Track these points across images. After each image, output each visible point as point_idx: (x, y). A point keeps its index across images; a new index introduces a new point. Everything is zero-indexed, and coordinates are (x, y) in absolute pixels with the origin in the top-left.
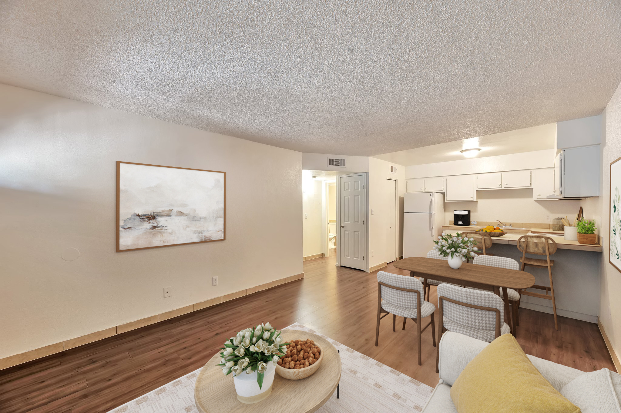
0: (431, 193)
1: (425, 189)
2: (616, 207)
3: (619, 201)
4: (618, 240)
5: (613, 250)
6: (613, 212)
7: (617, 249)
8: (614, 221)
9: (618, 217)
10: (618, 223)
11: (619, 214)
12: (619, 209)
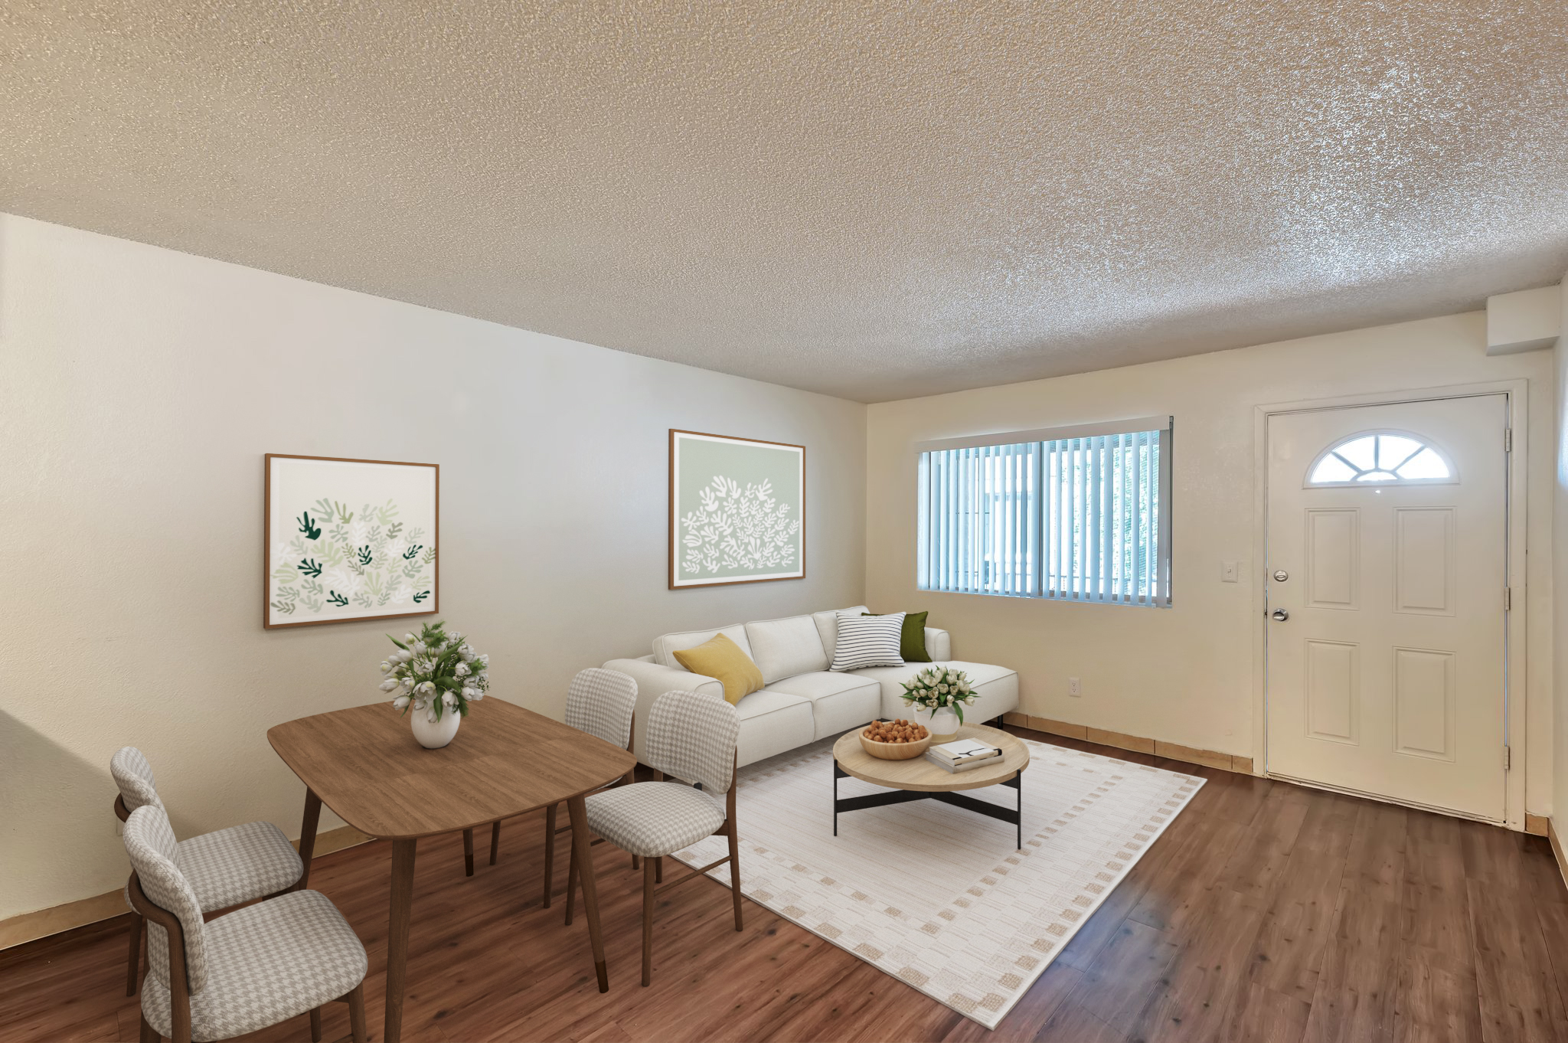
2: (319, 531)
3: (346, 520)
4: (339, 578)
5: (302, 600)
6: (297, 537)
7: (332, 593)
8: (305, 552)
9: (341, 544)
10: (341, 553)
11: (345, 539)
12: (347, 533)
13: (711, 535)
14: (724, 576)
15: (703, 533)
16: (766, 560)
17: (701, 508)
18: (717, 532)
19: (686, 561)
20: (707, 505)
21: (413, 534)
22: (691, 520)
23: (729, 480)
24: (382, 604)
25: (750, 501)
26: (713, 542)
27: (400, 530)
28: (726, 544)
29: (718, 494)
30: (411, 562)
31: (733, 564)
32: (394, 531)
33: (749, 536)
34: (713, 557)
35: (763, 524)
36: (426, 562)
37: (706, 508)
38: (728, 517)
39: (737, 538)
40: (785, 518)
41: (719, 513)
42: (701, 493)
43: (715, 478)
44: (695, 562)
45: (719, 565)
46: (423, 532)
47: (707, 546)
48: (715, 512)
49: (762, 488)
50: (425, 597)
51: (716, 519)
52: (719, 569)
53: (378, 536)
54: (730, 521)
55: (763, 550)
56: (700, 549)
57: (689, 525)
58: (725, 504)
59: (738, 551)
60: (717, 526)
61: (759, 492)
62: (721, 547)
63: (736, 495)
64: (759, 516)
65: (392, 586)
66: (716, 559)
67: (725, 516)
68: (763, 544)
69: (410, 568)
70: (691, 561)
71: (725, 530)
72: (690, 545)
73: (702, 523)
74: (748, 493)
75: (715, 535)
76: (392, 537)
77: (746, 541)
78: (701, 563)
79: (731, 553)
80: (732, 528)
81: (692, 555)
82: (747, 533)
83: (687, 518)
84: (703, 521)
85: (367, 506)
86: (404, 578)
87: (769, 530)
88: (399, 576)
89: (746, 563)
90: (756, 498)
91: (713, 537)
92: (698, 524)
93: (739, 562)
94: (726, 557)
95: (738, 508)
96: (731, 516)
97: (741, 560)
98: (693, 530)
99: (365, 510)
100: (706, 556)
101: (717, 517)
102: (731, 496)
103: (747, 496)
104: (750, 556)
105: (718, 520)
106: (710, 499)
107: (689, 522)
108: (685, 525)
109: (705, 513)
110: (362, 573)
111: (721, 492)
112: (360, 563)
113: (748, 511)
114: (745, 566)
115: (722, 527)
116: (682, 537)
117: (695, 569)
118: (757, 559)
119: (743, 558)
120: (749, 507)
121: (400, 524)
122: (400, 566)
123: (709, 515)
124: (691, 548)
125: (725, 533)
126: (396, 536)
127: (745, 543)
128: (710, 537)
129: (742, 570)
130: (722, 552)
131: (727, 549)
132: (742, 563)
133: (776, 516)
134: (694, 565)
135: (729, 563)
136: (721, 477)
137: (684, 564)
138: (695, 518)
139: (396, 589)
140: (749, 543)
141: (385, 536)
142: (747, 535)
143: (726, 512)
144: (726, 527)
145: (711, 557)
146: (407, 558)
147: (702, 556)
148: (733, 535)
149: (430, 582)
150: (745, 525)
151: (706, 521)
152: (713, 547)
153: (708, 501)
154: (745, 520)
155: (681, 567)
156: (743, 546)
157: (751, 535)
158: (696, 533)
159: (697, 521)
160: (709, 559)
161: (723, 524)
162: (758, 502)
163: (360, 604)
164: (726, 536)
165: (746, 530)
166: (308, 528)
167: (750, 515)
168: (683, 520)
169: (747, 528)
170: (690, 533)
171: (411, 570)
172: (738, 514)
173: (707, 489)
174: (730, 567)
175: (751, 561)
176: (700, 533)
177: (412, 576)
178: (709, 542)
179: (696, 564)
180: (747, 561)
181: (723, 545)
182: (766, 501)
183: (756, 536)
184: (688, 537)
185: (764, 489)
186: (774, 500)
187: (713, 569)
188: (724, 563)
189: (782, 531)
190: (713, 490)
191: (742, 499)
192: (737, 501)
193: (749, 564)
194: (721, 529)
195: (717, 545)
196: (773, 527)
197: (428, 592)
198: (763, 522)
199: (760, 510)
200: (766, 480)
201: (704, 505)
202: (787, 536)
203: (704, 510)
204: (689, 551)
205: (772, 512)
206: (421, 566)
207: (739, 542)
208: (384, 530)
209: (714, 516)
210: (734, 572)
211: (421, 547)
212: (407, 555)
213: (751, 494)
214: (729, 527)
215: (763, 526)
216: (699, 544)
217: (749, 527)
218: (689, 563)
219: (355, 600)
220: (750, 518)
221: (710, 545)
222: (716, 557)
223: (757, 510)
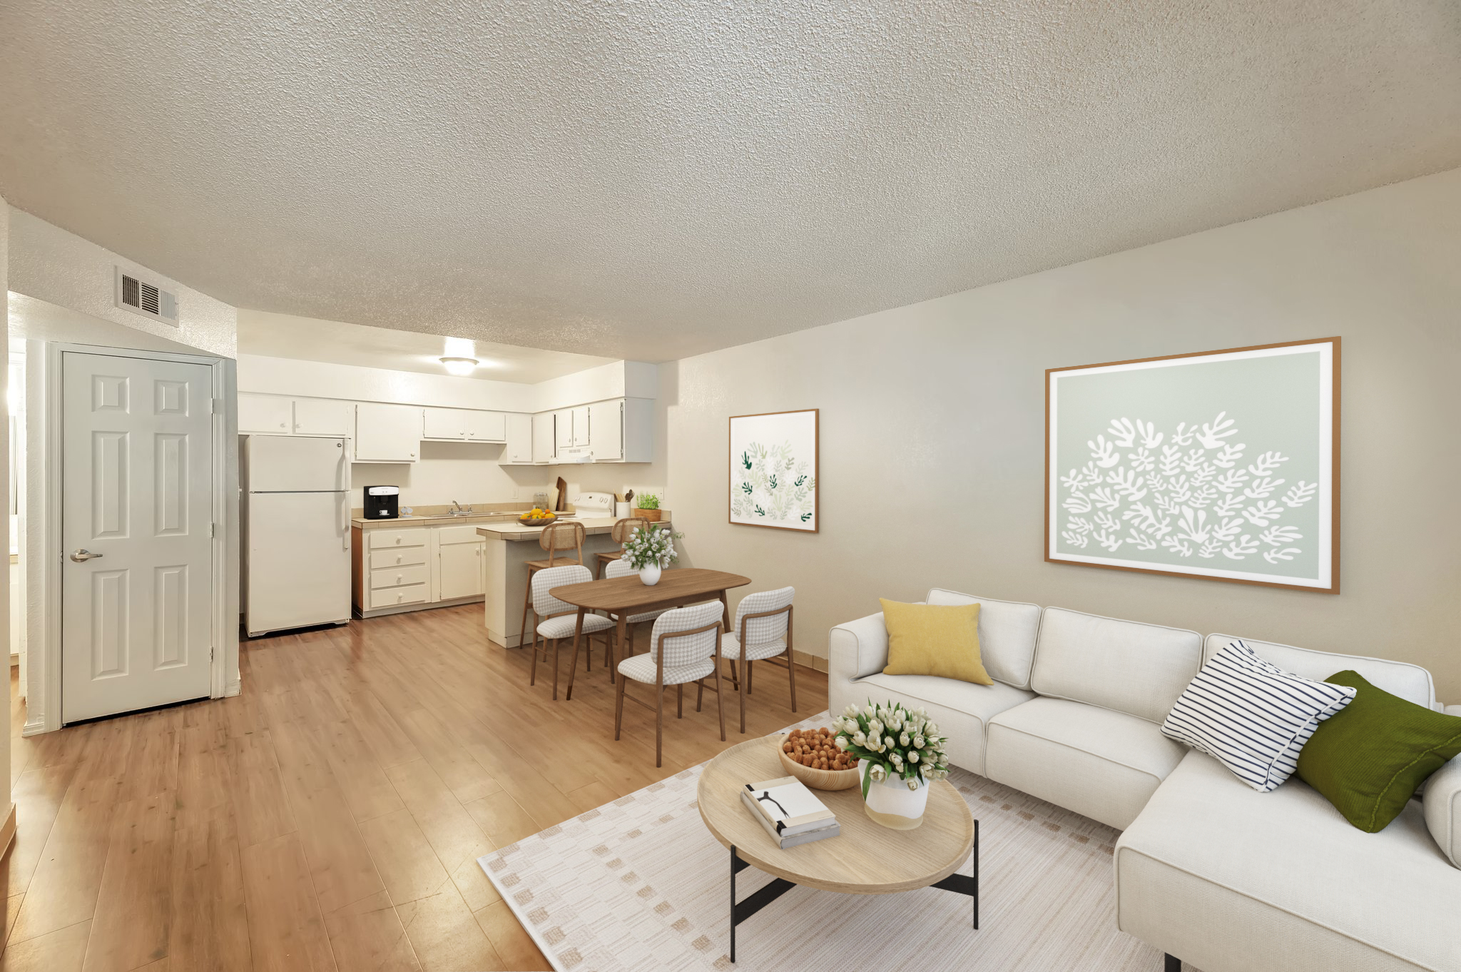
0: (341, 441)
1: (295, 426)
2: (751, 463)
3: (764, 457)
4: (761, 497)
5: (744, 509)
6: (742, 468)
7: (757, 506)
8: (745, 478)
9: (761, 473)
10: (761, 480)
11: (763, 470)
12: (764, 465)
13: (1106, 500)
14: (1130, 559)
15: (1092, 496)
16: (1221, 547)
17: (1091, 464)
18: (1117, 497)
19: (1067, 530)
20: (1101, 459)
21: (800, 467)
22: (1074, 479)
23: (1139, 423)
24: (783, 519)
25: (1184, 451)
26: (1110, 509)
27: (793, 463)
28: (1133, 514)
29: (1119, 443)
30: (799, 489)
31: (1146, 543)
32: (789, 464)
33: (1180, 504)
34: (1111, 530)
35: (1211, 487)
36: (809, 490)
37: (1099, 463)
38: (1137, 475)
39: (1155, 508)
40: (1274, 478)
41: (1121, 470)
42: (1091, 444)
43: (1114, 422)
44: (1080, 534)
45: (1120, 542)
46: (807, 465)
47: (1100, 514)
48: (1115, 469)
49: (1211, 428)
50: (809, 518)
51: (1113, 478)
52: (1119, 548)
53: (780, 468)
54: (1140, 481)
55: (1212, 529)
56: (1089, 517)
57: (1072, 486)
58: (1131, 456)
59: (1158, 526)
60: (1116, 487)
61: (1203, 435)
62: (1125, 518)
63: (1151, 444)
64: (1202, 474)
65: (788, 506)
66: (1115, 532)
67: (1131, 474)
68: (1213, 519)
69: (799, 493)
70: (1074, 531)
71: (1131, 494)
72: (1073, 511)
73: (1092, 483)
74: (1178, 439)
75: (1114, 500)
76: (788, 469)
77: (1176, 511)
78: (1089, 535)
79: (1143, 527)
80: (1145, 491)
81: (1077, 524)
82: (1176, 500)
83: (1069, 477)
84: (1093, 480)
85: (774, 446)
86: (795, 501)
87: (1229, 497)
88: (792, 499)
89: (1172, 543)
90: (1197, 445)
91: (1111, 502)
92: (1086, 484)
93: (1158, 542)
94: (1133, 531)
95: (1157, 462)
96: (1144, 473)
97: (1163, 538)
98: (1077, 492)
99: (773, 449)
100: (1098, 528)
101: (1118, 475)
102: (1143, 445)
103: (1176, 443)
104: (1181, 536)
105: (1120, 479)
106: (1105, 451)
107: (1071, 482)
108: (1066, 485)
109: (1096, 470)
110: (771, 494)
111: (1124, 440)
112: (771, 487)
113: (1178, 466)
114: (1172, 550)
115: (1127, 489)
116: (1061, 500)
117: (1080, 542)
118: (1200, 541)
119: (1167, 538)
120: (1181, 460)
121: (793, 459)
122: (792, 491)
123: (1105, 472)
124: (1074, 515)
125: (1131, 499)
126: (790, 468)
127: (1172, 516)
128: (1106, 502)
129: (1163, 554)
130: (1127, 525)
131: (1136, 522)
132: (1164, 544)
133: (1248, 473)
134: (1078, 536)
135: (1139, 541)
136: (1125, 420)
137: (1064, 534)
138: (1080, 477)
139: (790, 508)
140: (1181, 515)
141: (784, 468)
142: (1176, 503)
143: (1134, 469)
144: (1133, 490)
145: (1106, 529)
146: (797, 485)
147: (1092, 527)
148: (1148, 501)
149: (812, 506)
150: (1170, 487)
151: (1100, 480)
152: (1109, 516)
153: (1101, 454)
154: (1173, 480)
155: (1060, 538)
156: (1168, 519)
157: (1186, 503)
158: (1081, 495)
159: (1084, 480)
160: (1103, 532)
161: (1128, 485)
162: (1201, 452)
163: (771, 516)
164: (1134, 503)
165: (1173, 495)
166: (746, 462)
167: (1183, 471)
168: (1063, 479)
169: (1177, 493)
170: (1073, 495)
171: (800, 495)
172: (1158, 471)
173: (1101, 439)
174: (1140, 548)
175: (1186, 544)
176: (1088, 497)
177: (800, 500)
178: (1104, 510)
179: (1082, 536)
180: (1176, 543)
181: (1127, 515)
182: (1222, 449)
183: (1197, 506)
184: (1069, 500)
185: (1216, 429)
186: (1241, 446)
187: (1110, 546)
188: (1129, 540)
189: (1266, 500)
190: (1110, 438)
191: (1165, 449)
192: (1157, 452)
193: (1179, 548)
194: (1123, 493)
195: (1117, 514)
196: (1237, 492)
197: (810, 514)
198: (1214, 483)
199: (1206, 465)
200: (1222, 414)
201: (1095, 460)
202: (1281, 509)
203: (1095, 466)
204: (1071, 518)
205: (1237, 468)
206: (806, 493)
207: (1160, 512)
208: (784, 464)
209: (1112, 473)
210: (1147, 556)
211: (806, 477)
212: (797, 483)
213: (1184, 440)
214: (1139, 489)
215: (1213, 490)
216: (1086, 510)
217: (1182, 491)
218: (1071, 533)
219: (768, 513)
220: (1183, 478)
221: (1106, 513)
222: (1115, 531)
223: (1201, 464)
